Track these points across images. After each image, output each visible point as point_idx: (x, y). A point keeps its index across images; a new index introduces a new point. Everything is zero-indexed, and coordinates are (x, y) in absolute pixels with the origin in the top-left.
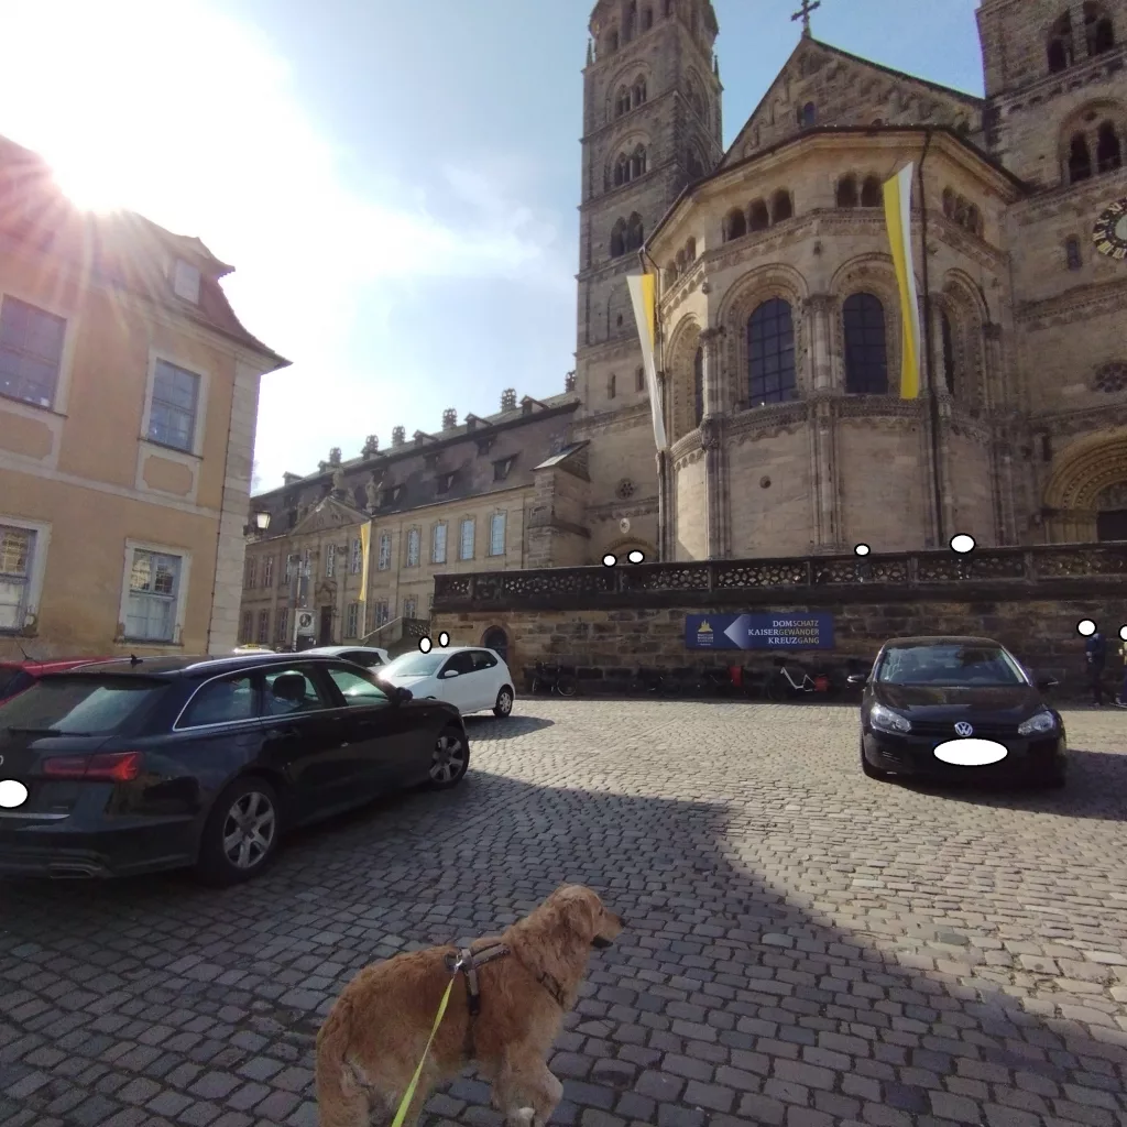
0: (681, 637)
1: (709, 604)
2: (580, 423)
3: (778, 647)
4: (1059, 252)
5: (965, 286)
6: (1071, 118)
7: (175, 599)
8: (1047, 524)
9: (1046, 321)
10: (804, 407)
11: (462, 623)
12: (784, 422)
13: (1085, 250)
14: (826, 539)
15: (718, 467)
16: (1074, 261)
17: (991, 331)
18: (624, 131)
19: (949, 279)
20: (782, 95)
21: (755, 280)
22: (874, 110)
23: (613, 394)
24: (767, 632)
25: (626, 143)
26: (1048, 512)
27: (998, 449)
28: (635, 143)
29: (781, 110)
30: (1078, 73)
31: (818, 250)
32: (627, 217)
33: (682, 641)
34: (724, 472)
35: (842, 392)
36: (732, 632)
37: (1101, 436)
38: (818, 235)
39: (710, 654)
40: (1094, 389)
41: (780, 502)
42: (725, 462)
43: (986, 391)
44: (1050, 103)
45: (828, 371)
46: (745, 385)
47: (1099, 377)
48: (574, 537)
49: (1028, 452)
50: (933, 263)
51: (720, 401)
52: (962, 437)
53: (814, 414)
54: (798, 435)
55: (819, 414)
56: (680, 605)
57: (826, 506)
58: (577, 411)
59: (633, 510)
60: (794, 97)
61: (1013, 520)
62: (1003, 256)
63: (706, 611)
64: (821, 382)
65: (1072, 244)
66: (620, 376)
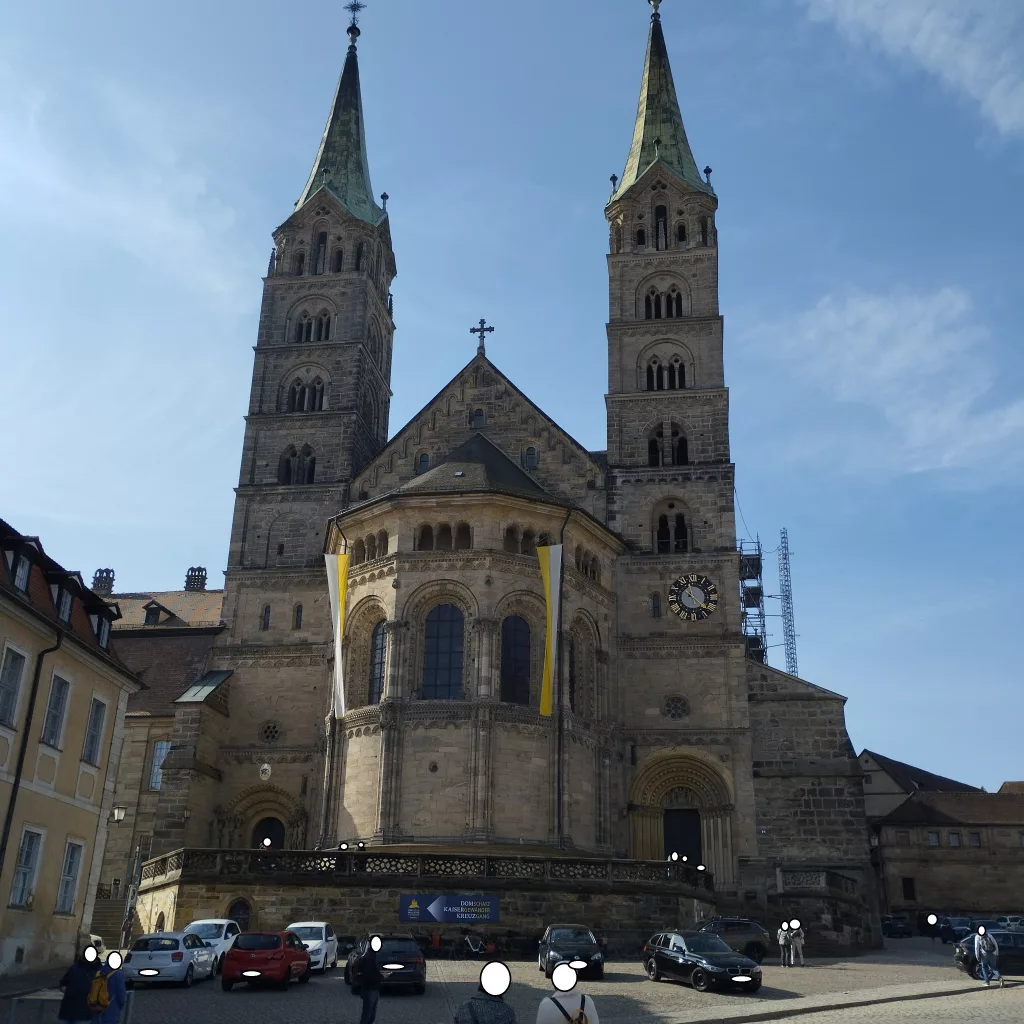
0: (395, 912)
1: (419, 887)
2: (224, 650)
3: (464, 921)
4: (646, 602)
5: (586, 619)
6: (659, 503)
7: (75, 879)
8: (631, 816)
9: (637, 653)
10: (470, 708)
11: (210, 894)
12: (453, 718)
13: (664, 605)
14: (479, 824)
15: (393, 747)
16: (656, 612)
17: (601, 656)
18: (304, 358)
19: (576, 615)
20: (458, 393)
21: (437, 588)
22: (529, 439)
23: (265, 626)
24: (456, 909)
25: (304, 369)
26: (631, 807)
27: (601, 752)
28: (313, 374)
29: (456, 407)
30: (665, 473)
31: (488, 582)
32: (299, 446)
33: (397, 915)
34: (398, 751)
35: (497, 700)
36: (432, 909)
37: (667, 752)
38: (489, 568)
39: (415, 925)
40: (664, 714)
41: (444, 786)
42: (400, 744)
43: (596, 704)
44: (647, 487)
45: (489, 681)
46: (420, 674)
47: (668, 705)
48: (209, 781)
49: (621, 756)
50: (567, 606)
51: (399, 687)
52: (578, 745)
53: (477, 717)
54: (463, 731)
55: (481, 718)
56: (398, 887)
57: (480, 795)
58: (221, 636)
59: (276, 756)
60: (468, 400)
61: (608, 812)
62: (612, 596)
63: (415, 892)
64: (483, 690)
65: (656, 597)
66: (275, 610)
